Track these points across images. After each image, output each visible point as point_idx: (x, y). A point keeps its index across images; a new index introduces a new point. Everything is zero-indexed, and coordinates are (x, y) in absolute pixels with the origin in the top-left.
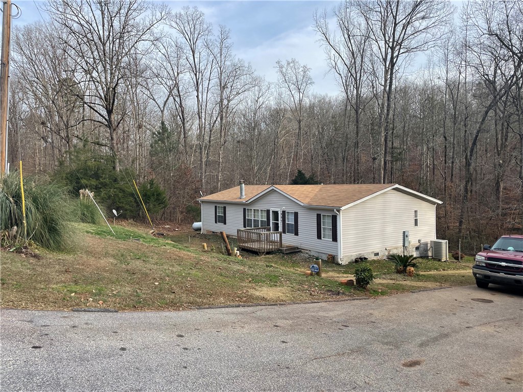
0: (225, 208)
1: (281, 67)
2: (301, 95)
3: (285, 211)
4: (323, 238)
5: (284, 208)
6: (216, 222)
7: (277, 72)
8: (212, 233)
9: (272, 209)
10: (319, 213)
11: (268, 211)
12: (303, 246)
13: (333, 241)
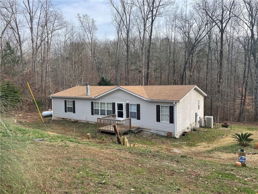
0: (74, 102)
1: (80, 18)
2: (92, 35)
3: (129, 104)
4: (161, 121)
5: (127, 101)
6: (66, 111)
7: (78, 20)
8: (62, 119)
9: (117, 103)
10: (158, 104)
11: (114, 104)
12: (144, 127)
13: (170, 123)
